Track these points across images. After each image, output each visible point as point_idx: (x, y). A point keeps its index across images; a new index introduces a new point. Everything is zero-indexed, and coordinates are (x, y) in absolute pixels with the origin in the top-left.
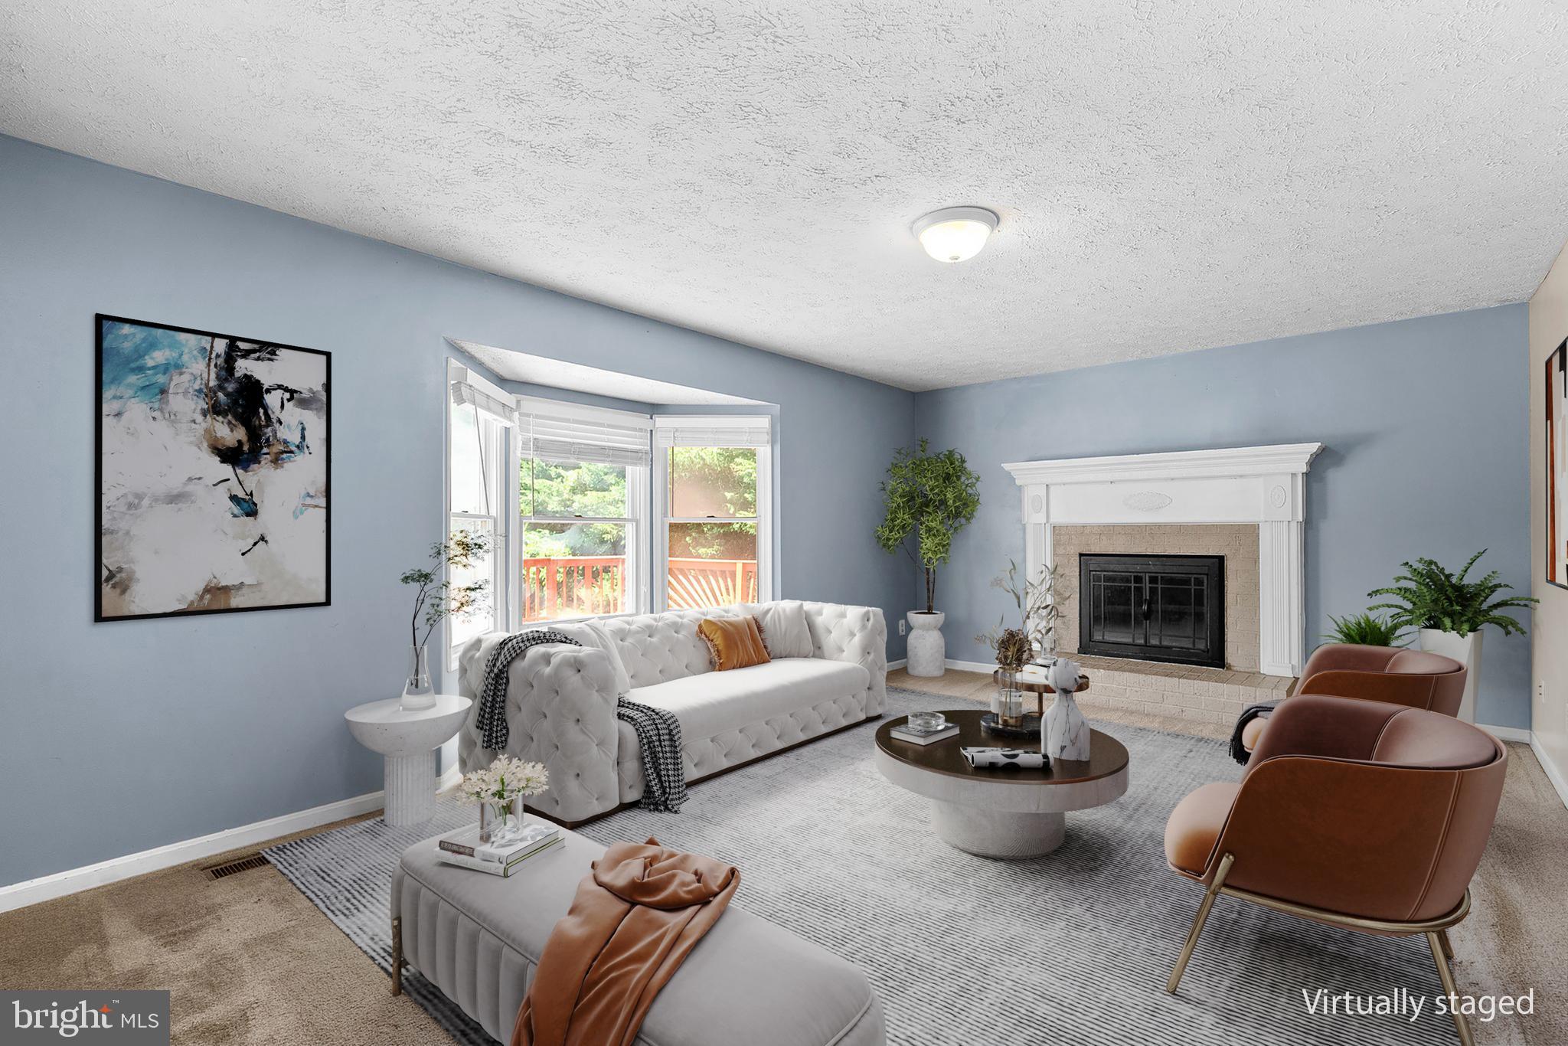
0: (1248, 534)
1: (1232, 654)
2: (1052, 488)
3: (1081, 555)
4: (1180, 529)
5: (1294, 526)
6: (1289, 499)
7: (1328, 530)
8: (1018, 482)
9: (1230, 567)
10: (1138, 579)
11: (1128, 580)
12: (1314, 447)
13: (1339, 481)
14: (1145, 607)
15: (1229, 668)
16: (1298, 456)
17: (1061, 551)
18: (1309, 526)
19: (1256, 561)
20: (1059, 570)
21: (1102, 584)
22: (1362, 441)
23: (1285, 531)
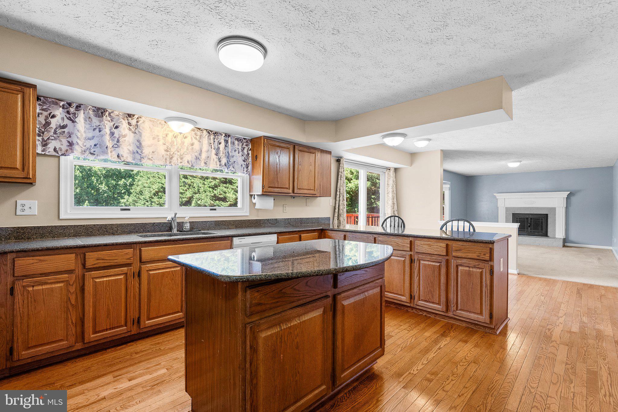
0: (553, 210)
1: (549, 235)
2: (506, 199)
3: (513, 214)
4: (537, 208)
5: (564, 208)
6: (563, 202)
7: (571, 209)
8: (497, 198)
9: (549, 216)
10: (527, 219)
11: (525, 219)
12: (569, 192)
13: (573, 199)
14: (529, 225)
15: (549, 237)
16: (565, 194)
17: (508, 213)
18: (567, 208)
19: (555, 215)
20: (507, 217)
21: (518, 220)
22: (579, 191)
23: (562, 209)
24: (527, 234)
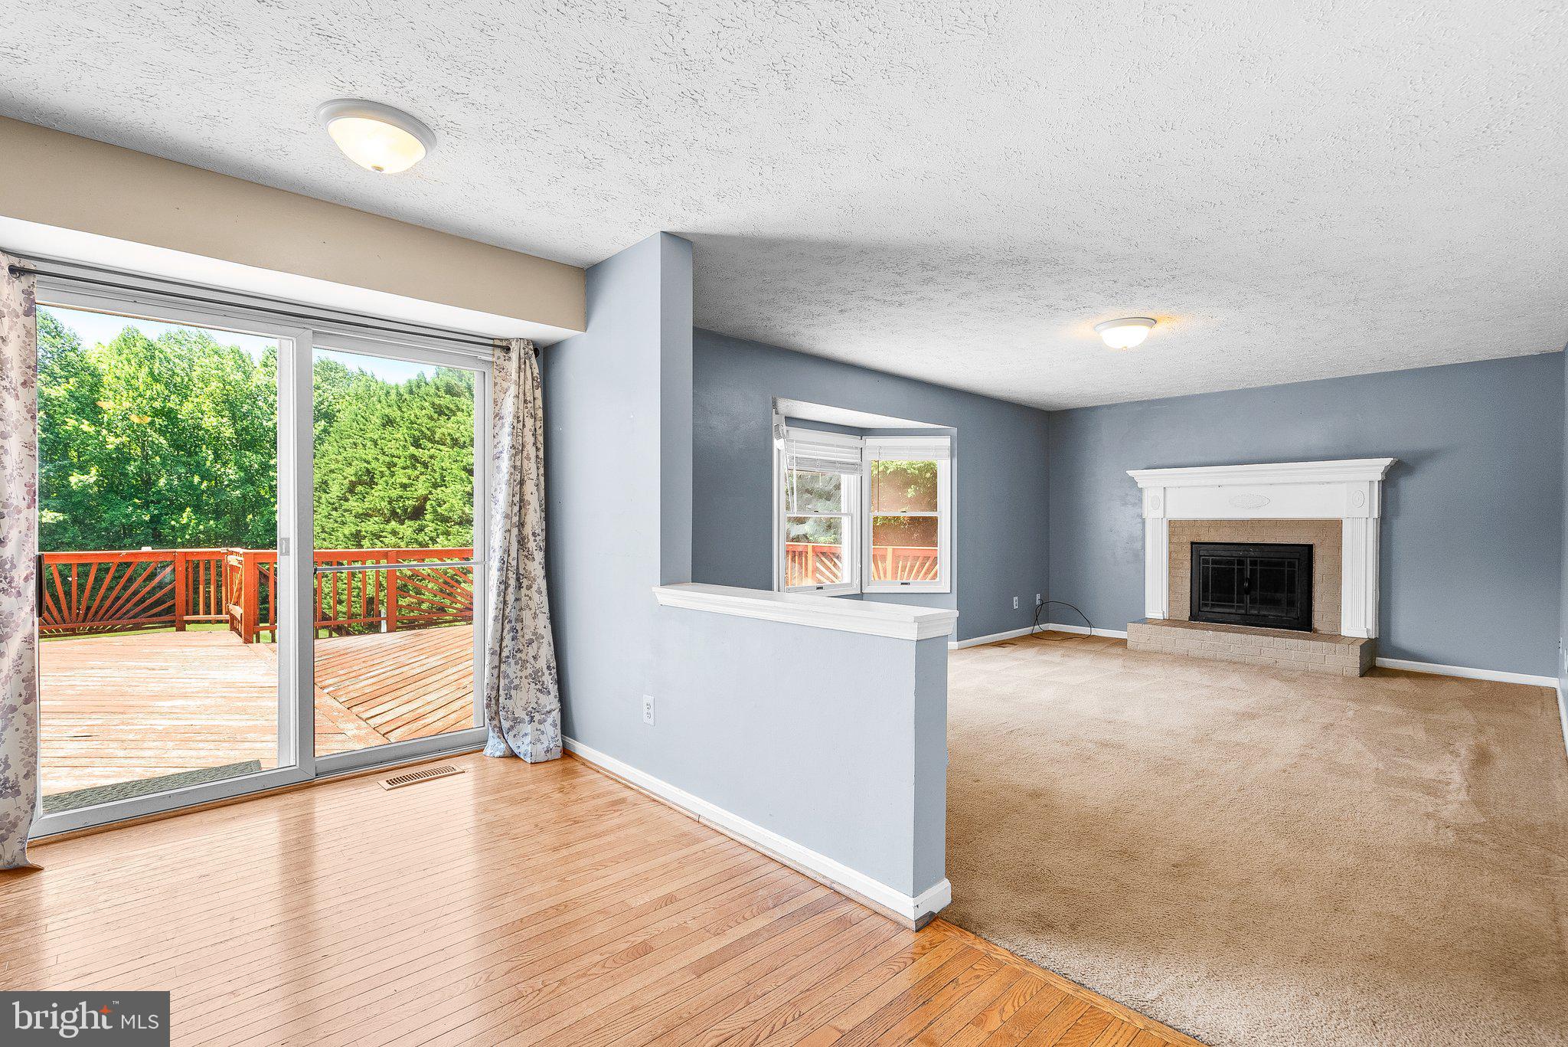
0: (1333, 528)
1: (1317, 622)
2: (1168, 490)
3: (1192, 543)
4: (1276, 524)
5: (1371, 522)
7: (1401, 526)
8: (1140, 486)
9: (1317, 553)
10: (1241, 562)
11: (1231, 563)
12: (1388, 461)
13: (1410, 488)
14: (1246, 585)
15: (1316, 631)
16: (1376, 468)
17: (1175, 540)
19: (1339, 548)
20: (1174, 555)
21: (1210, 566)
22: (1429, 456)
23: (1364, 525)
24: (1238, 618)
